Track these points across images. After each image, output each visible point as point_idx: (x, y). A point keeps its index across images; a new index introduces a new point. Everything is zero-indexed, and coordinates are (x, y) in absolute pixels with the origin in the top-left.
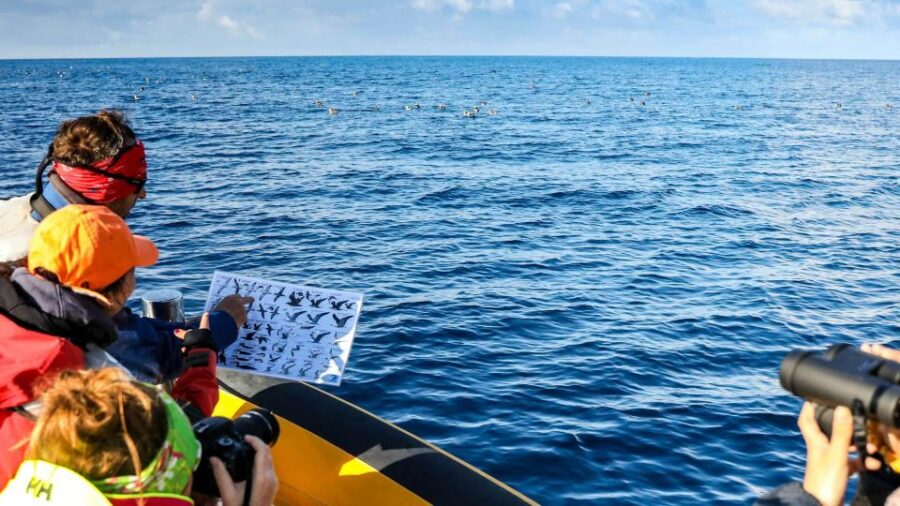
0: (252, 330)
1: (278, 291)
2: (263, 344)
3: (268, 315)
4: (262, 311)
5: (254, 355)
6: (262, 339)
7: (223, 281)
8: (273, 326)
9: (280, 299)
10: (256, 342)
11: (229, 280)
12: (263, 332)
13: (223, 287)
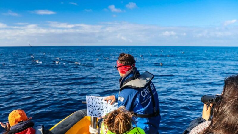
0: (99, 108)
1: (101, 99)
2: (103, 111)
3: (101, 104)
4: (99, 103)
5: (102, 114)
6: (102, 110)
7: (89, 98)
8: (103, 106)
9: (102, 100)
10: (101, 110)
11: (90, 98)
12: (101, 108)
13: (89, 99)
